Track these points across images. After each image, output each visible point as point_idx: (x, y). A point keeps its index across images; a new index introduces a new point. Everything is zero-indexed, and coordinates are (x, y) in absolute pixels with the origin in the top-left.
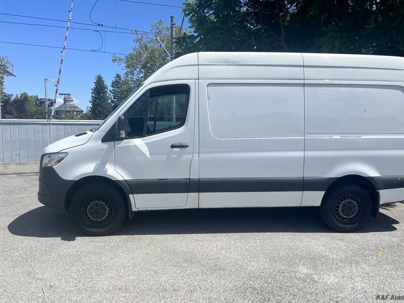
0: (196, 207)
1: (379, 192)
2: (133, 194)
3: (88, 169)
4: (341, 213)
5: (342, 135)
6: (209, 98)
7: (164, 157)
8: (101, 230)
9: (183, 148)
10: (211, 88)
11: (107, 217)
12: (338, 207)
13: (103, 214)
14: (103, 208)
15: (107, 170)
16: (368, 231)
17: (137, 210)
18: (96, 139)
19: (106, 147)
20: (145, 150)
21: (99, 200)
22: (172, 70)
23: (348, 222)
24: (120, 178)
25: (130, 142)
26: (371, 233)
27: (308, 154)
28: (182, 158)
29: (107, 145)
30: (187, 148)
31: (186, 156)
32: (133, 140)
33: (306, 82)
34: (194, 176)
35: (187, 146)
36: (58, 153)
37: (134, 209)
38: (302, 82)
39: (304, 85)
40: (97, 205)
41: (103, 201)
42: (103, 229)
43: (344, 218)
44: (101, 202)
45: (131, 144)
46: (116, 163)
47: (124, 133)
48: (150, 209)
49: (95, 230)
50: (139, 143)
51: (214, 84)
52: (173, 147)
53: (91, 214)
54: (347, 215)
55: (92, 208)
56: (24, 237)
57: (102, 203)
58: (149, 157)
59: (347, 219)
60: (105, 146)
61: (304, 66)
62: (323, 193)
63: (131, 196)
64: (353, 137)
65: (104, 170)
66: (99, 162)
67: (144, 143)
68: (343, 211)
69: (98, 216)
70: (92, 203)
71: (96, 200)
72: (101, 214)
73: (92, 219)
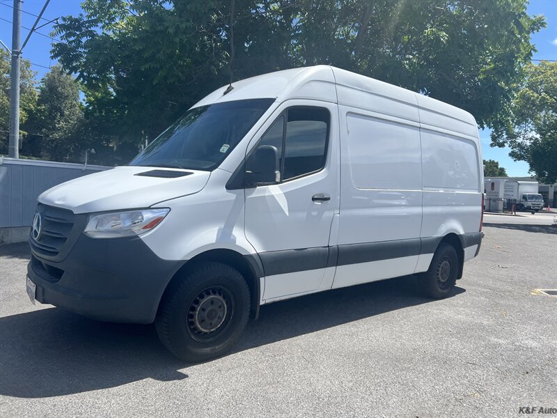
0: (329, 287)
1: (464, 251)
2: (264, 275)
3: (205, 238)
4: (440, 277)
5: (445, 189)
6: (348, 132)
7: (304, 214)
8: (217, 347)
9: (325, 202)
10: (350, 118)
11: (224, 323)
12: (438, 271)
13: (220, 318)
14: (220, 307)
15: (235, 238)
17: (264, 302)
18: (217, 183)
19: (235, 198)
20: (284, 204)
21: (214, 293)
23: (444, 287)
25: (264, 191)
28: (324, 216)
29: (236, 195)
30: (329, 202)
31: (329, 213)
33: (422, 125)
34: (333, 243)
35: (328, 199)
36: (149, 208)
38: (418, 125)
39: (420, 129)
40: (212, 303)
41: (220, 294)
42: (222, 345)
43: (441, 282)
44: (221, 298)
45: (267, 194)
46: (245, 226)
49: (208, 350)
50: (276, 191)
51: (352, 113)
52: (314, 199)
54: (443, 279)
55: (204, 310)
58: (288, 214)
60: (232, 196)
61: (418, 107)
63: (262, 280)
64: (450, 191)
66: (223, 226)
67: (281, 192)
68: (441, 275)
69: (211, 324)
70: (205, 300)
71: (208, 294)
72: (216, 319)
73: (203, 330)
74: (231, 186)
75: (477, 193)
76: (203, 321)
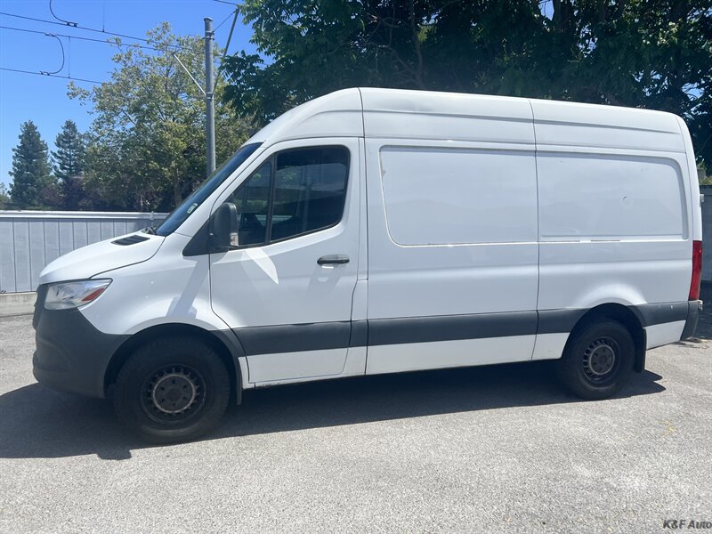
0: (360, 372)
1: (645, 330)
2: (245, 354)
3: (156, 311)
4: (591, 368)
5: (595, 238)
6: (383, 173)
7: (305, 282)
8: (182, 431)
9: (340, 265)
10: (387, 154)
11: (192, 405)
12: (586, 358)
13: (186, 400)
14: (185, 387)
15: (196, 311)
16: (629, 395)
17: (252, 386)
18: (171, 249)
19: (194, 266)
20: (271, 270)
21: (178, 371)
22: (317, 118)
23: (601, 382)
24: (222, 327)
26: (634, 398)
27: (545, 270)
28: (339, 283)
29: (196, 262)
30: (347, 265)
31: (345, 279)
32: (247, 250)
33: (539, 147)
34: (359, 316)
35: (347, 261)
36: (89, 279)
37: (246, 385)
38: (532, 147)
39: (535, 153)
40: (174, 382)
41: (186, 373)
42: (186, 429)
43: (595, 376)
44: (181, 375)
45: (242, 259)
46: (212, 296)
47: (237, 238)
48: (275, 383)
49: (169, 432)
50: (259, 256)
51: (391, 146)
52: (321, 262)
53: (161, 401)
54: (599, 371)
55: (163, 389)
56: (14, 461)
57: (185, 377)
58: (277, 281)
59: (599, 376)
60: (191, 263)
61: (534, 121)
62: (566, 335)
63: (242, 360)
64: (609, 240)
65: (190, 311)
66: (180, 296)
67: (267, 256)
68: (594, 364)
69: (174, 405)
70: (163, 379)
71: (170, 372)
72: (180, 400)
73: (163, 410)
74: (189, 251)
75: (682, 240)
76: (163, 400)
